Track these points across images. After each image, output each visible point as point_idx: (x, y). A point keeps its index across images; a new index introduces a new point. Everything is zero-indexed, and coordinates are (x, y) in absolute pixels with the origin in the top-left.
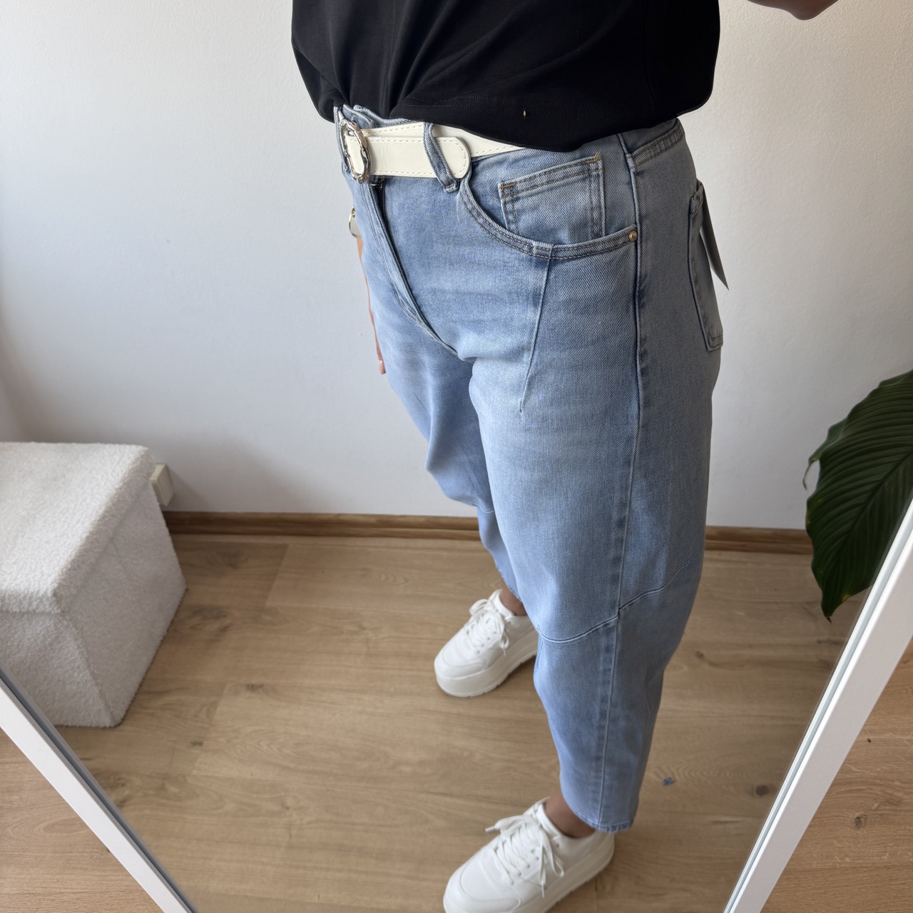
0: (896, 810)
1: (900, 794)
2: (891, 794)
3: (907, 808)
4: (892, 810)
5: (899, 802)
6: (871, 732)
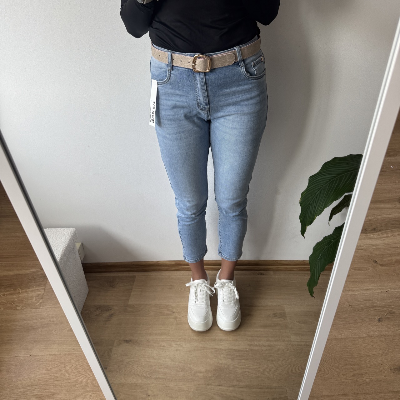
0: (393, 316)
1: (394, 310)
2: (391, 310)
3: (397, 315)
4: (392, 316)
5: (394, 313)
6: (382, 289)
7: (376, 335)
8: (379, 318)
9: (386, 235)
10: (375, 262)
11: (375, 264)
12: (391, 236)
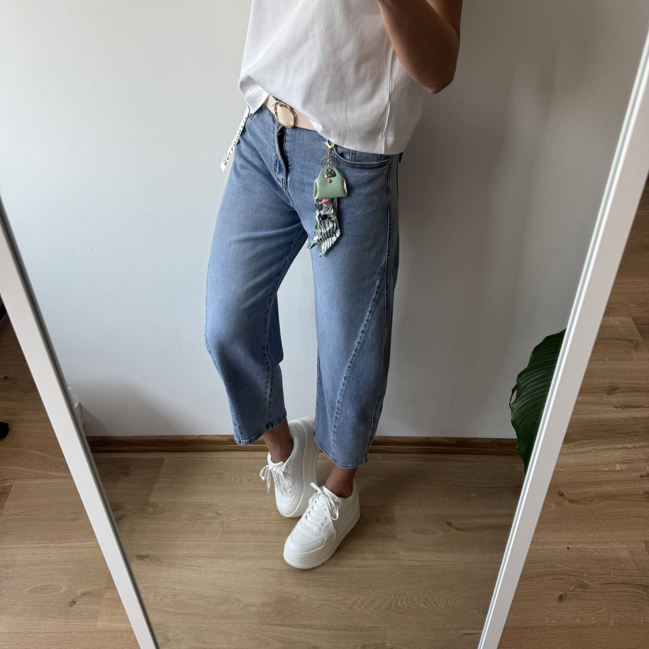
0: (585, 592)
1: (587, 582)
2: (580, 581)
3: (592, 590)
4: (583, 591)
5: (586, 587)
6: (569, 543)
7: (553, 625)
8: (560, 593)
9: (582, 450)
10: (561, 495)
11: (560, 499)
12: (590, 451)
